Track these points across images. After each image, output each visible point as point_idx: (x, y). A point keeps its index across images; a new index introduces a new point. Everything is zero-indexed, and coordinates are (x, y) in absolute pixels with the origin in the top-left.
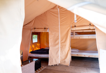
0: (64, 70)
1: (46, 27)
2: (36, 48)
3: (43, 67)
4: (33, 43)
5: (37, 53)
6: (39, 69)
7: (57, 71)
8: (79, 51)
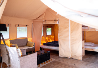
0: (73, 65)
1: (56, 19)
2: (50, 40)
3: (52, 59)
4: (47, 35)
5: (49, 45)
6: (48, 61)
7: (66, 65)
8: (95, 45)
